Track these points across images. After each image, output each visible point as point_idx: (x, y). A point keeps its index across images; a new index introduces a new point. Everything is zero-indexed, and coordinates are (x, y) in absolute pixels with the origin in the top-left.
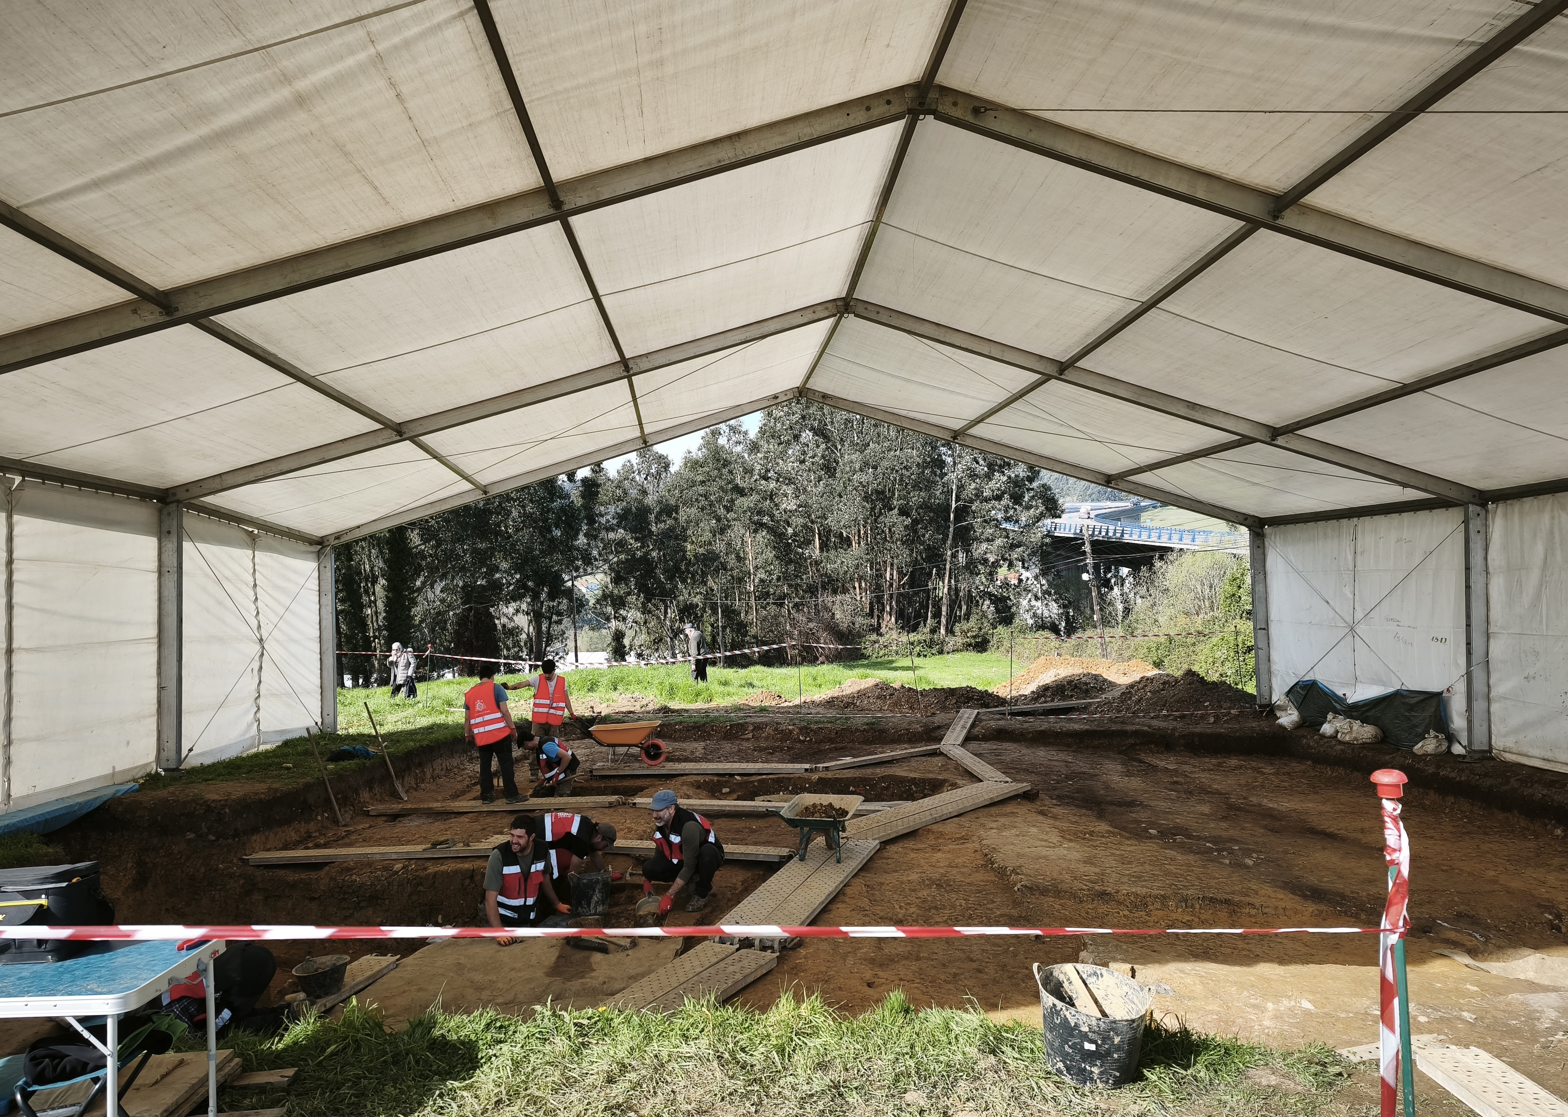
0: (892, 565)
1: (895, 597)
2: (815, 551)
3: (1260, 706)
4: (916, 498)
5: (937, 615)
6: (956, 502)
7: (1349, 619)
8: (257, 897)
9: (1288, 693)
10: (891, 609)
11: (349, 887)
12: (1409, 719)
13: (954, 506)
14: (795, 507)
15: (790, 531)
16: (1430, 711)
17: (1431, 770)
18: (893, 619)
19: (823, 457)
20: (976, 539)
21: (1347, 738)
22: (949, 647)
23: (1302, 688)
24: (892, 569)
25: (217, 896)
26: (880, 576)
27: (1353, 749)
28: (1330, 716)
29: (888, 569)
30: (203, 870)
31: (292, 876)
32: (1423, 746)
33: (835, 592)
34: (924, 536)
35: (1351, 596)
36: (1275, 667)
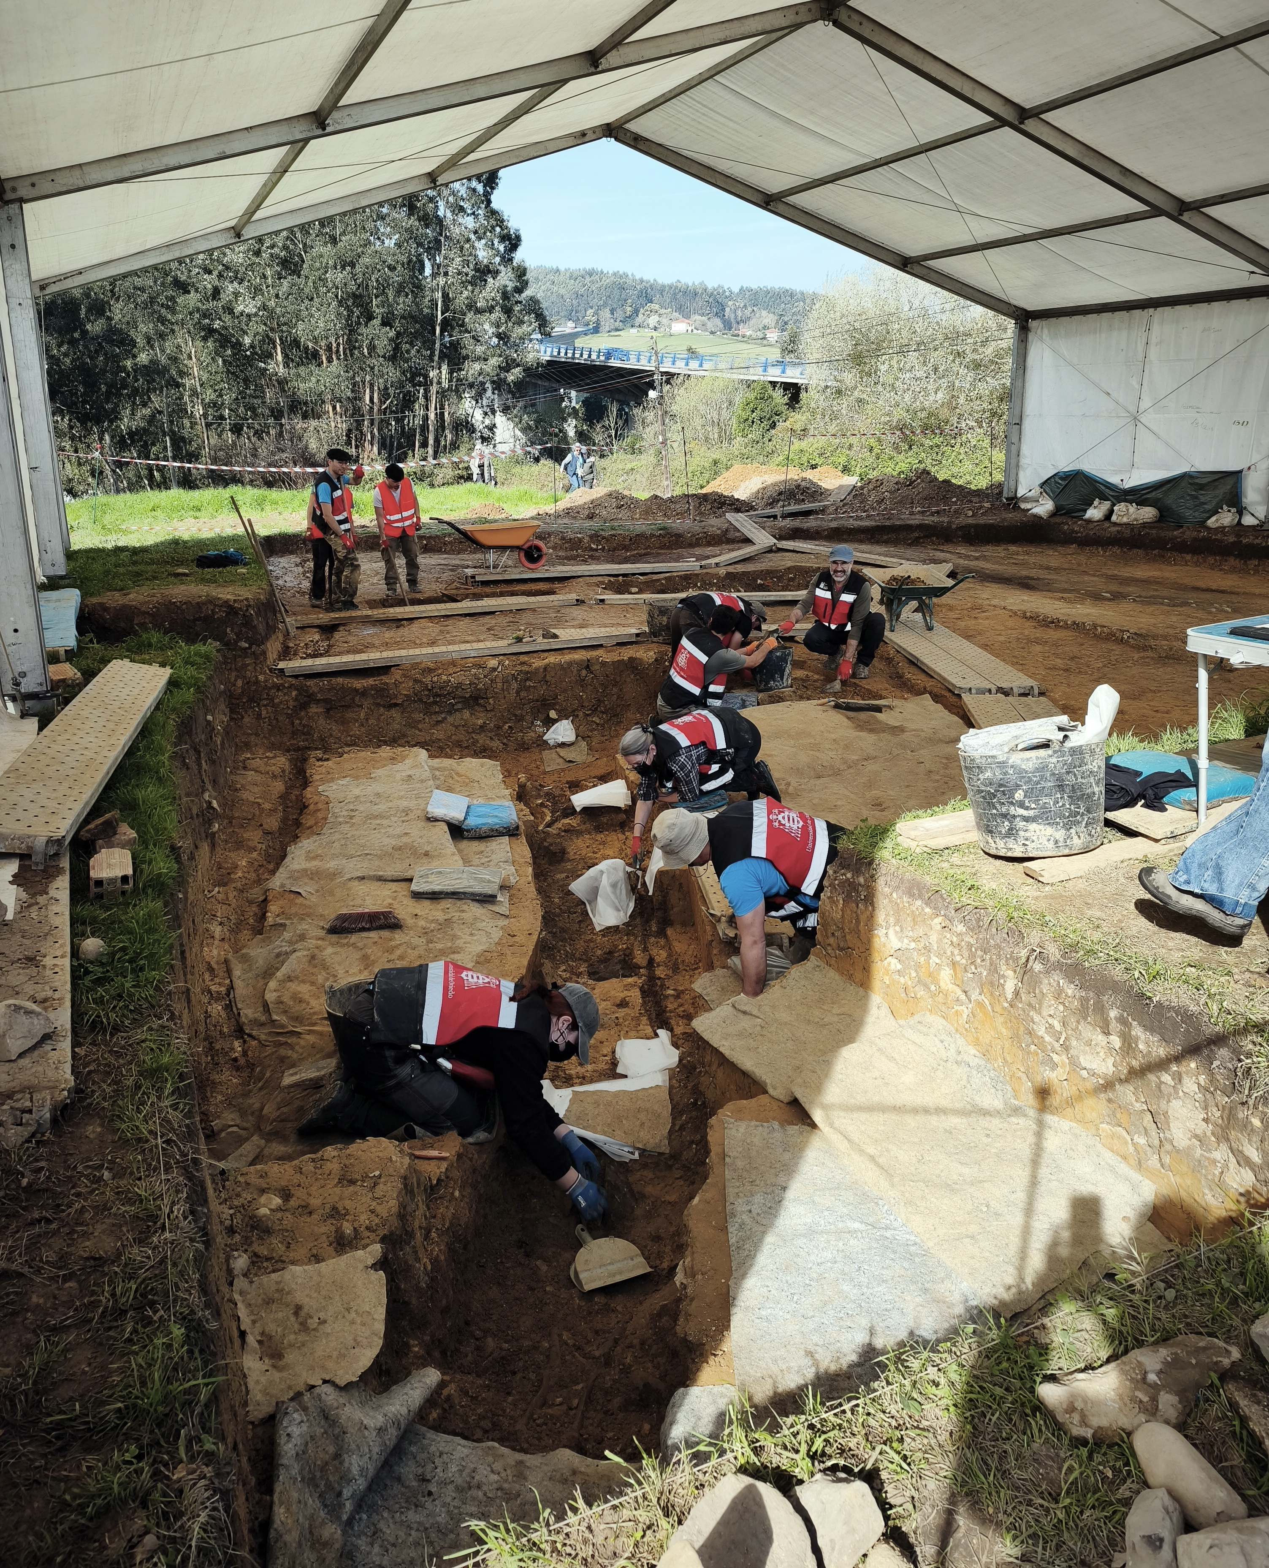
0: (372, 386)
1: (376, 423)
2: (277, 366)
3: (1007, 499)
4: (403, 304)
5: (424, 445)
6: (443, 314)
7: (1133, 410)
8: (314, 709)
9: (1042, 485)
10: (373, 437)
11: (441, 688)
12: (1197, 498)
13: (440, 317)
14: (254, 310)
15: (247, 341)
16: (1224, 488)
17: (1232, 539)
18: (375, 449)
19: (285, 248)
20: (466, 357)
21: (1125, 520)
22: (438, 480)
23: (1062, 478)
24: (372, 392)
25: (264, 713)
26: (357, 398)
27: (1132, 530)
28: (1096, 502)
29: (368, 391)
30: (239, 683)
31: (359, 684)
32: (1217, 520)
33: (305, 417)
34: (408, 352)
35: (1137, 387)
36: (1023, 461)
